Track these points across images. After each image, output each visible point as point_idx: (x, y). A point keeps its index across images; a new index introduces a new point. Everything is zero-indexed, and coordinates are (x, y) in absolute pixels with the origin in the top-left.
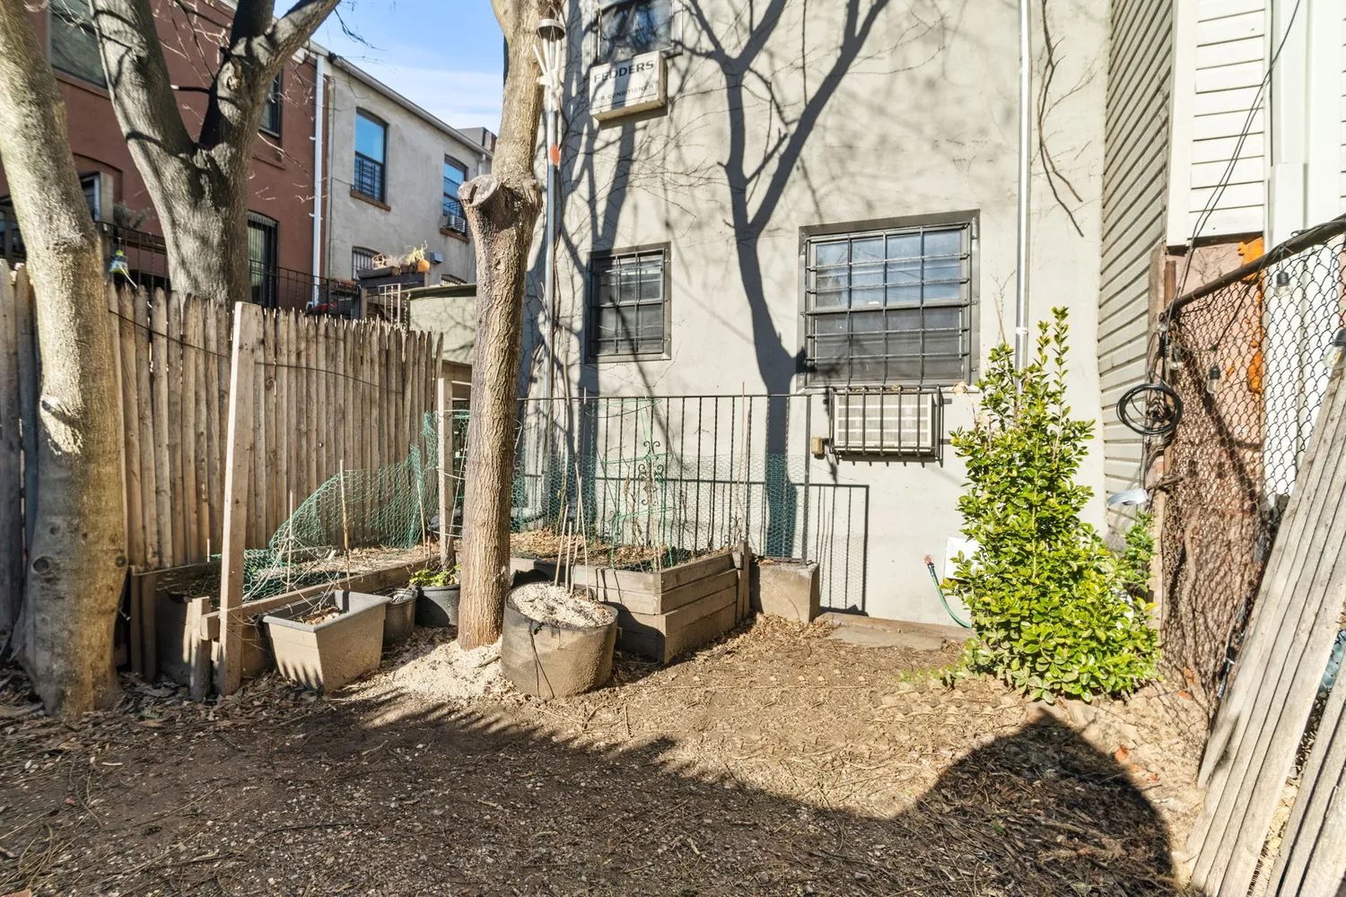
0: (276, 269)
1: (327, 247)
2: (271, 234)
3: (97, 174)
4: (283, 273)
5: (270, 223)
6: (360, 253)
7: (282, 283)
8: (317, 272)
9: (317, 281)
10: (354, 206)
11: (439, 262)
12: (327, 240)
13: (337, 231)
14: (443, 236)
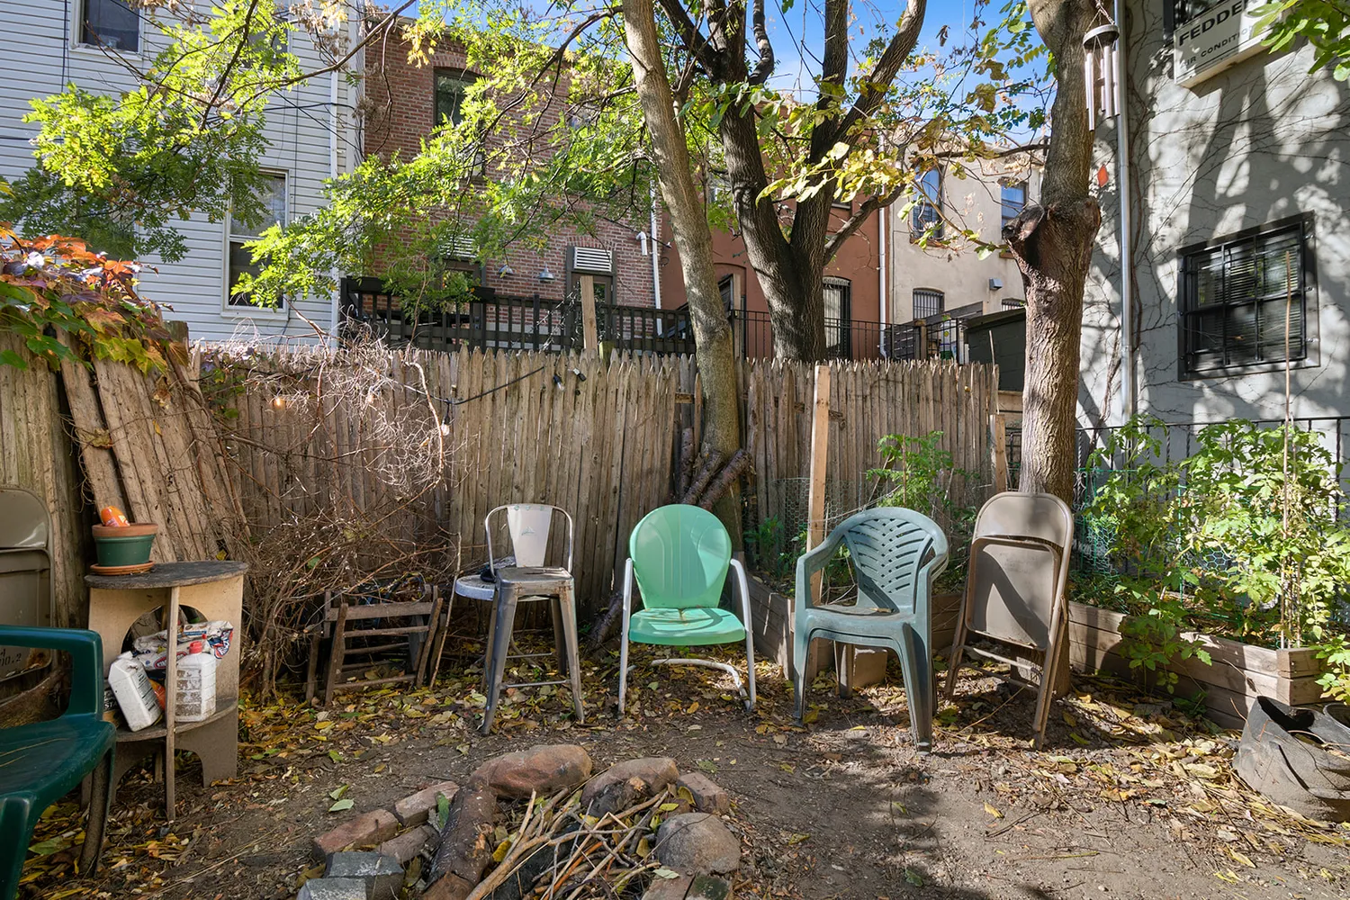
0: (849, 321)
1: (891, 294)
2: (846, 293)
3: (732, 275)
4: (854, 325)
5: (845, 283)
6: (920, 294)
7: (854, 333)
8: (883, 320)
9: (883, 327)
10: (913, 252)
11: (999, 288)
12: (891, 288)
13: (899, 277)
14: (1003, 260)
